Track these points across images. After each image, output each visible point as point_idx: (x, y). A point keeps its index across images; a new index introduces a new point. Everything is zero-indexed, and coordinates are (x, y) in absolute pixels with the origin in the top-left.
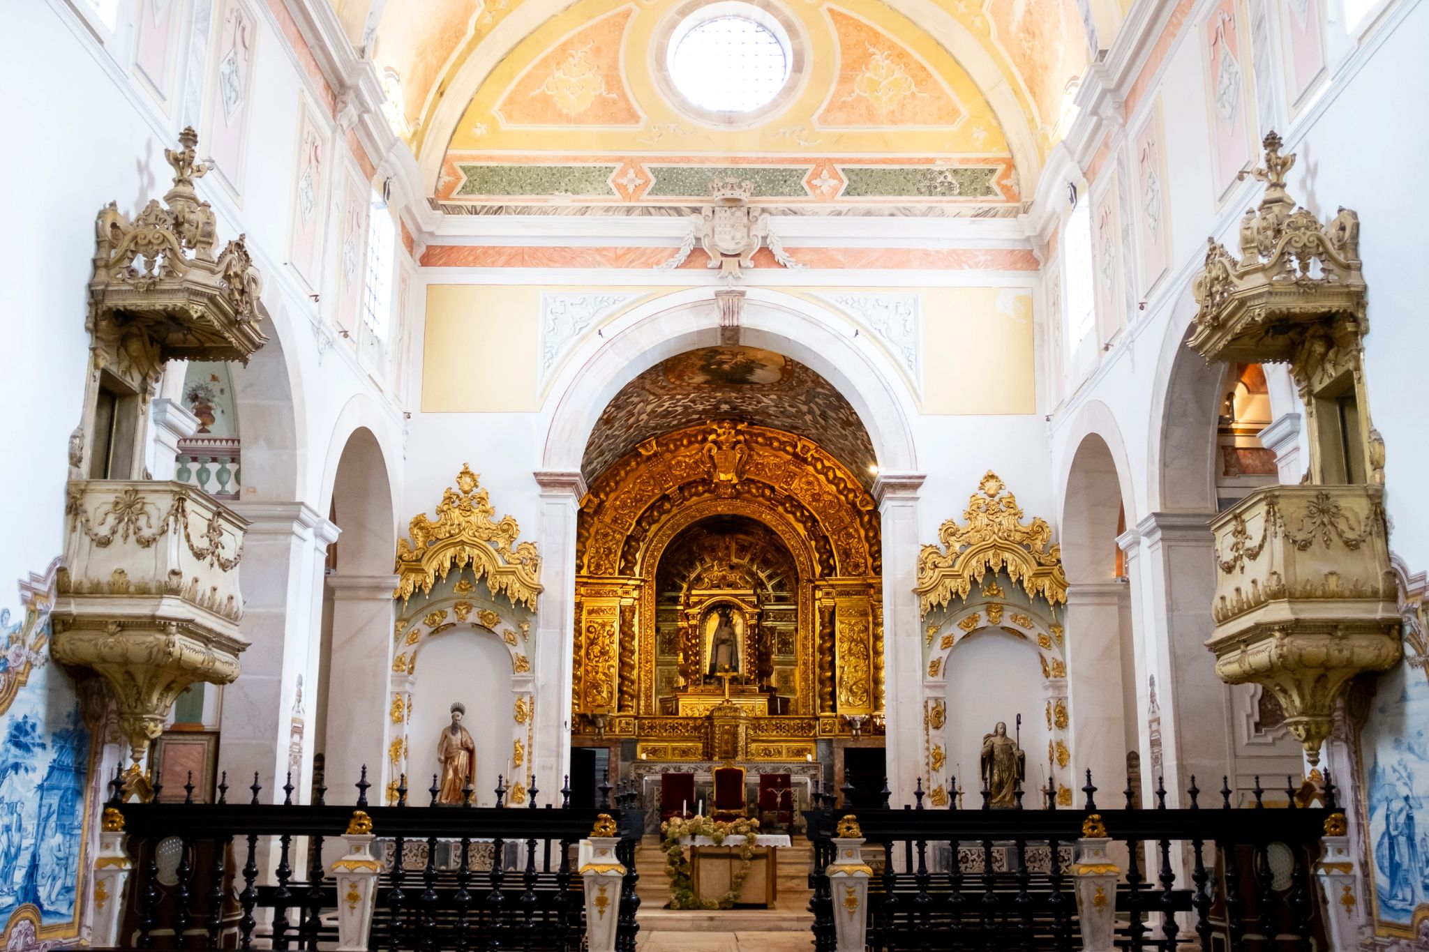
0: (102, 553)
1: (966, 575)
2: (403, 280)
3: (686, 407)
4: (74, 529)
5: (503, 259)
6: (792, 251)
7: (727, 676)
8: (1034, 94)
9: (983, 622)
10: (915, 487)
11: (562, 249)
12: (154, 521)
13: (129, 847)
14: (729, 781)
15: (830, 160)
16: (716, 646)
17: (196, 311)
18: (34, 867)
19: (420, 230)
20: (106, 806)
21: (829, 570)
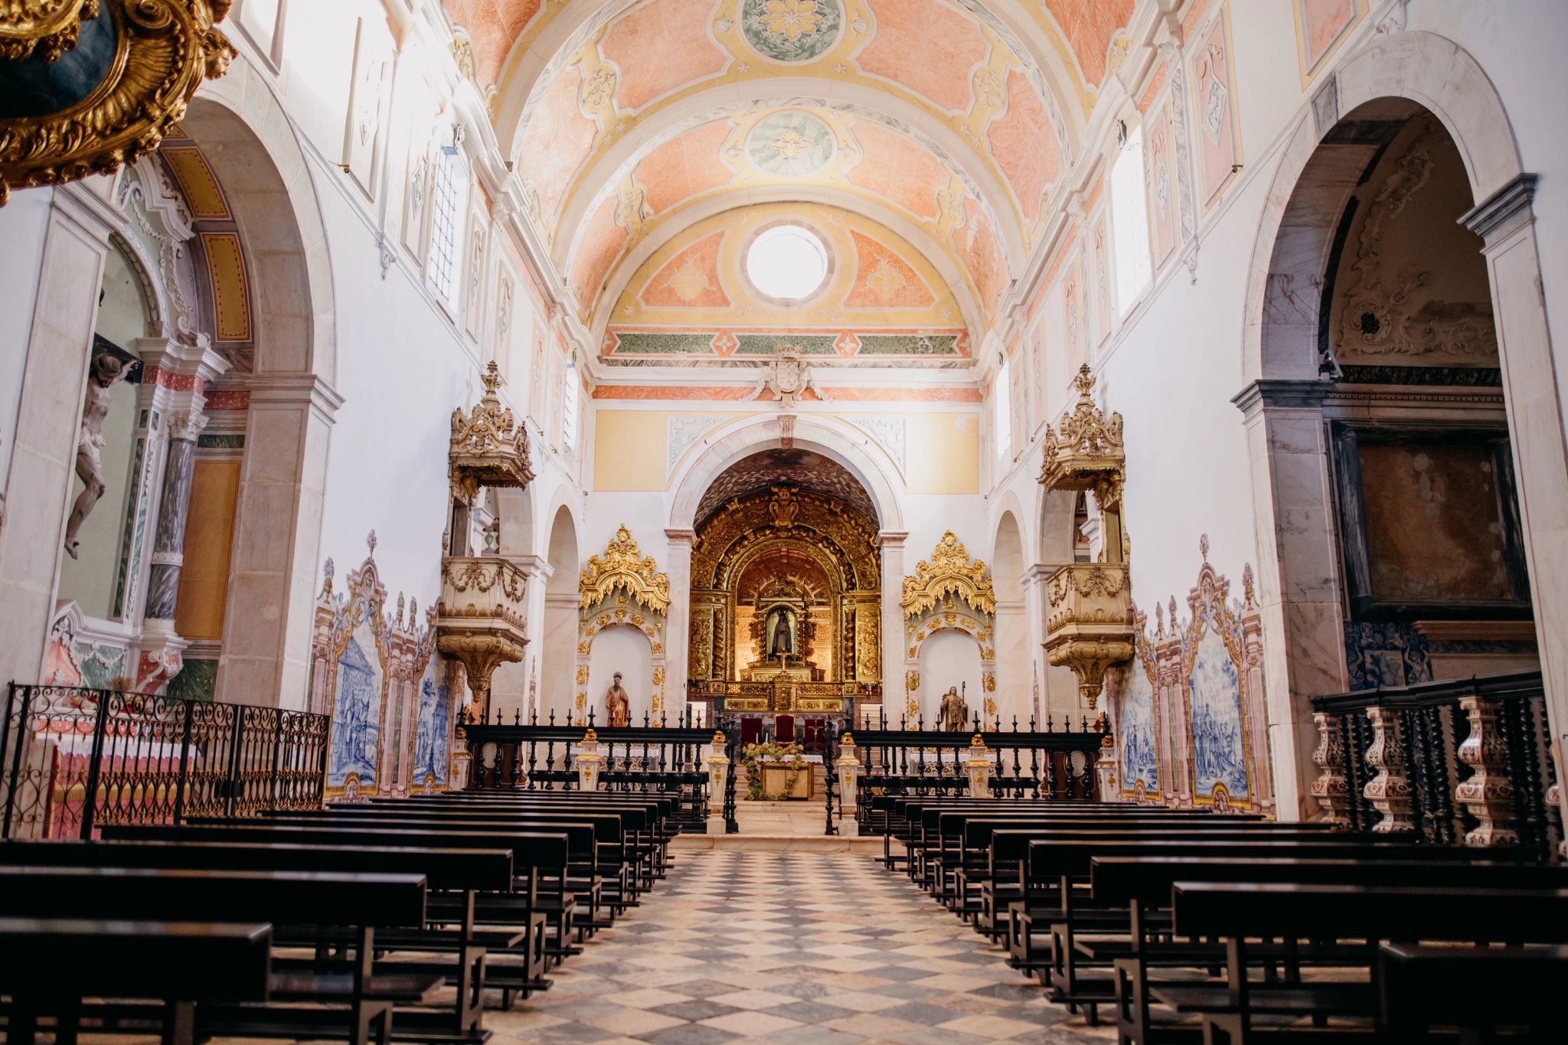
0: (460, 595)
1: (933, 595)
2: (583, 409)
3: (758, 479)
4: (446, 582)
5: (644, 394)
6: (826, 390)
7: (784, 655)
8: (980, 291)
9: (943, 624)
10: (902, 540)
11: (681, 388)
12: (487, 579)
13: (469, 747)
14: (785, 723)
15: (850, 331)
16: (777, 636)
17: (505, 466)
18: (432, 754)
19: (592, 376)
20: (457, 726)
21: (853, 586)
